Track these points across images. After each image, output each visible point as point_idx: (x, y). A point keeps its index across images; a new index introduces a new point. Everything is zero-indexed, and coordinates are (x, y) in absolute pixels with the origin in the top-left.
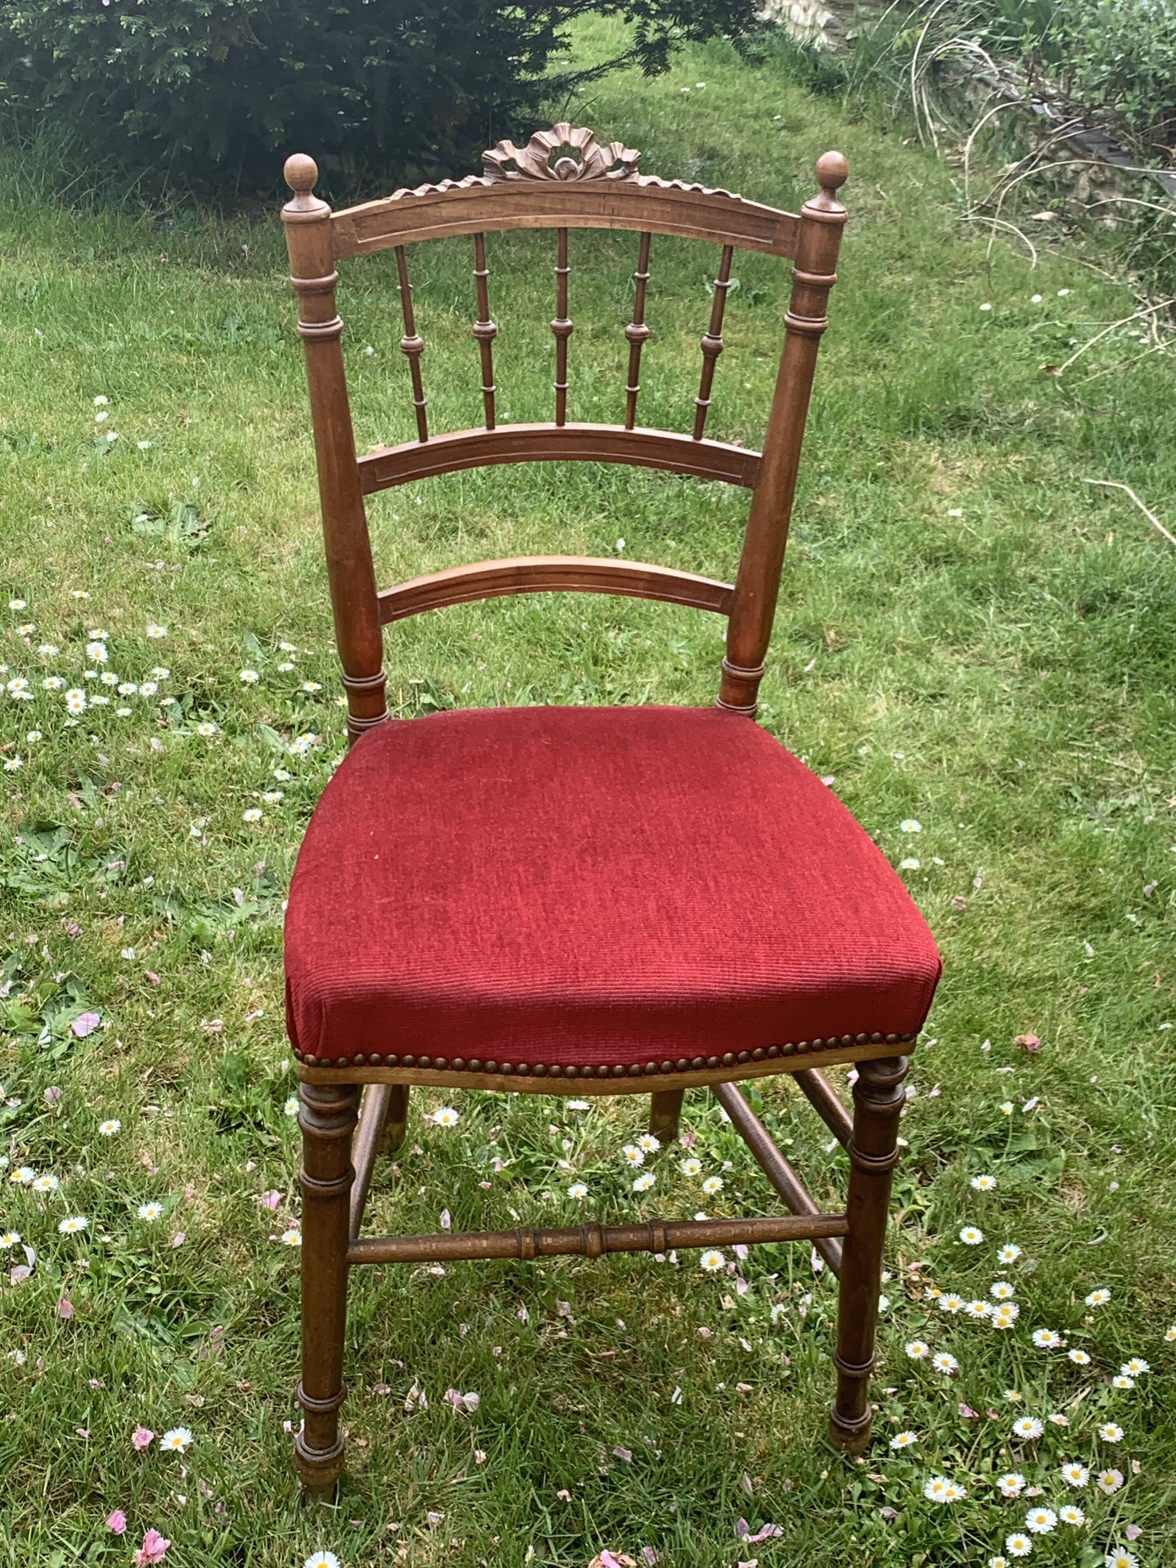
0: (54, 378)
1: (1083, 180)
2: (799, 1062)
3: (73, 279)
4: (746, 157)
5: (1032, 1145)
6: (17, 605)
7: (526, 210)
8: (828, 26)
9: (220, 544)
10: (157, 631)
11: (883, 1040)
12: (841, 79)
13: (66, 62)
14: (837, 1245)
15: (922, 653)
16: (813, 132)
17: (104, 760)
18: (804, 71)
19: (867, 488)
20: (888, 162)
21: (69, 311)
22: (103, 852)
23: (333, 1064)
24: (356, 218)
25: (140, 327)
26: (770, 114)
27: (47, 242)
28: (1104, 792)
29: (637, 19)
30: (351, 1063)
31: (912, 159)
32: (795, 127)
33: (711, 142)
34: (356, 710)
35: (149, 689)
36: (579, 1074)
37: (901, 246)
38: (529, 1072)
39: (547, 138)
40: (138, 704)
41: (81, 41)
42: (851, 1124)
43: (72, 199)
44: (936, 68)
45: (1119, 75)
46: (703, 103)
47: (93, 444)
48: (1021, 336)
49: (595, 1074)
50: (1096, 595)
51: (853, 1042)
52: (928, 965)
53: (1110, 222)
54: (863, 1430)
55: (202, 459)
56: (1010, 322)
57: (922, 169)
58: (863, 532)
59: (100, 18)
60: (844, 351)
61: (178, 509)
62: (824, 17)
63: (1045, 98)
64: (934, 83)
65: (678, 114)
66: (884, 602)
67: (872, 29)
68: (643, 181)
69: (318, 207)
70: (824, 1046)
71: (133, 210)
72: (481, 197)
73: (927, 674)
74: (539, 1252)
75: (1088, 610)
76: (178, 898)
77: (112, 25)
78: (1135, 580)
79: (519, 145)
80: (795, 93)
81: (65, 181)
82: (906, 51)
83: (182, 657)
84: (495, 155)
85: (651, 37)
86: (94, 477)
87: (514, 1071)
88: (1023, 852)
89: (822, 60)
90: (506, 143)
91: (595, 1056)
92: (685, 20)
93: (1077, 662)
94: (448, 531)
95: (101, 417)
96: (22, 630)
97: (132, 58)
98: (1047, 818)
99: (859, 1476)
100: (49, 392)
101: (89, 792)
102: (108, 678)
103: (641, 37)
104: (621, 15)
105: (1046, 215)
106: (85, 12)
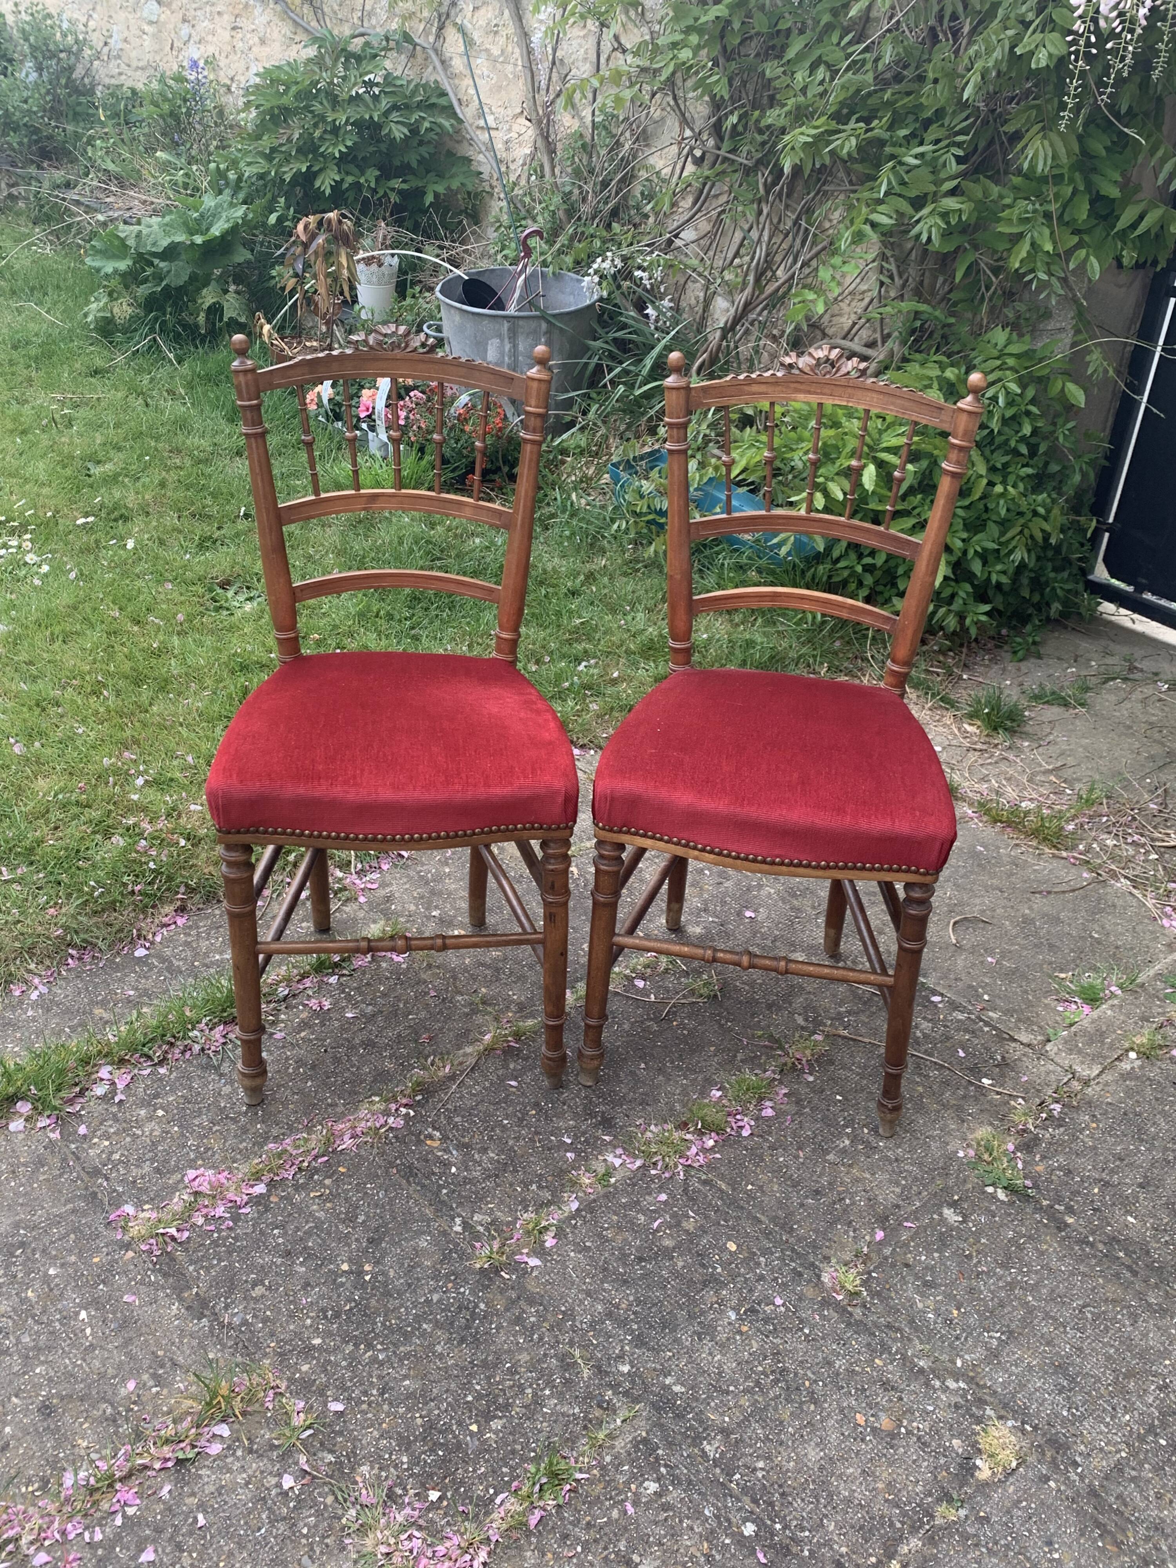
50: (19, 341)
75: (16, 347)
78: (36, 335)
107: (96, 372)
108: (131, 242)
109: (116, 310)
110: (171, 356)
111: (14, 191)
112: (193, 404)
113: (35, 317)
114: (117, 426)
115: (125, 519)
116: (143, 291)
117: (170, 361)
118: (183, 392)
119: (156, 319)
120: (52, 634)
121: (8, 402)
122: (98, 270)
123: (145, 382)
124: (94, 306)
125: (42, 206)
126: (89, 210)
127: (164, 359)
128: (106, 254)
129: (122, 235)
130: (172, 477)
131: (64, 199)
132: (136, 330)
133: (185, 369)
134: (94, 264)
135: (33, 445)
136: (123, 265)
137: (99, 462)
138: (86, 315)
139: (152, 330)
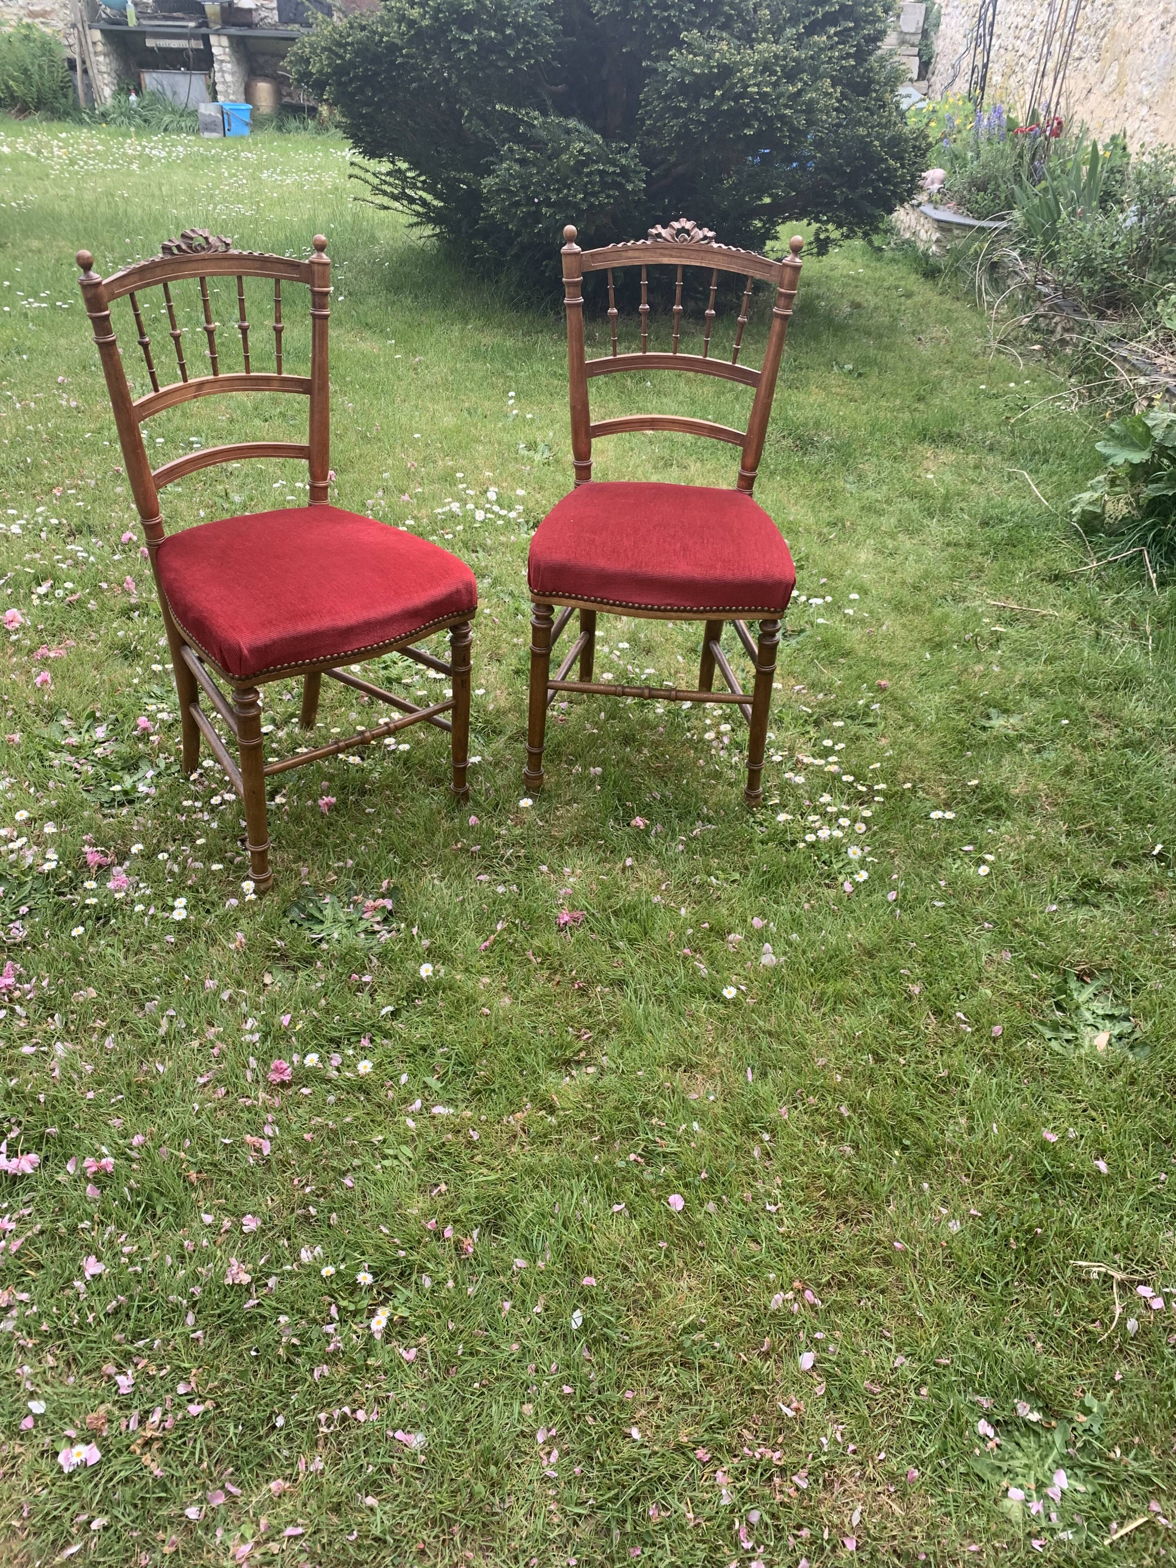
0: (493, 386)
1: (1059, 328)
2: (733, 615)
3: (509, 343)
4: (876, 308)
5: (870, 720)
6: (459, 475)
7: (665, 255)
8: (938, 241)
9: (557, 461)
10: (521, 492)
11: (768, 611)
12: (940, 271)
13: (518, 234)
14: (749, 708)
15: (893, 536)
16: (918, 299)
17: (489, 542)
18: (920, 265)
19: (887, 463)
20: (955, 315)
21: (505, 356)
22: (483, 576)
23: (544, 595)
24: (592, 255)
25: (537, 366)
26: (897, 288)
27: (500, 326)
28: (964, 599)
29: (815, 226)
30: (551, 595)
31: (968, 314)
32: (909, 295)
33: (858, 299)
34: (579, 477)
35: (513, 515)
36: (639, 608)
37: (948, 357)
38: (620, 605)
39: (676, 225)
40: (508, 522)
41: (523, 220)
42: (756, 650)
43: (516, 307)
44: (994, 266)
45: (1084, 268)
46: (859, 280)
47: (506, 416)
48: (1000, 404)
49: (646, 609)
50: (991, 518)
51: (756, 611)
52: (788, 578)
53: (1068, 351)
54: (757, 797)
55: (557, 426)
56: (996, 396)
57: (975, 320)
58: (878, 483)
59: (533, 208)
60: (898, 402)
61: (541, 447)
62: (936, 235)
63: (1045, 282)
64: (991, 275)
65: (844, 285)
66: (880, 513)
67: (960, 243)
68: (715, 245)
69: (577, 248)
70: (743, 611)
71: (545, 314)
72: (646, 249)
73: (890, 544)
74: (624, 694)
75: (985, 524)
76: (511, 594)
77: (538, 212)
78: (1013, 514)
79: (664, 227)
80: (913, 276)
81: (512, 298)
82: (977, 254)
83: (531, 505)
84: (653, 231)
85: (822, 236)
86: (504, 429)
87: (614, 605)
88: (911, 617)
89: (931, 261)
90: (659, 227)
91: (645, 600)
92: (839, 226)
93: (969, 546)
94: (668, 465)
95: (511, 402)
96: (461, 486)
97: (547, 230)
98: (928, 605)
99: (753, 815)
100: (490, 392)
101: (481, 554)
102: (496, 508)
103: (817, 234)
104: (805, 221)
105: (1037, 347)
106: (526, 205)
107: (1057, 577)
108: (1158, 434)
109: (1109, 507)
110: (1153, 576)
111: (1067, 336)
112: (1155, 650)
113: (1023, 490)
114: (1050, 661)
115: (999, 813)
116: (1149, 491)
117: (1150, 580)
118: (1148, 629)
119: (1154, 525)
120: (823, 993)
121: (944, 597)
122: (1106, 458)
123: (1109, 603)
124: (1086, 496)
125: (1087, 358)
126: (1134, 369)
127: (1142, 578)
128: (1123, 440)
129: (1150, 423)
130: (1084, 760)
131: (1111, 355)
132: (1123, 534)
133: (1163, 597)
134: (1104, 451)
135: (940, 665)
136: (1138, 457)
137: (1006, 711)
138: (1073, 505)
139: (1142, 539)
